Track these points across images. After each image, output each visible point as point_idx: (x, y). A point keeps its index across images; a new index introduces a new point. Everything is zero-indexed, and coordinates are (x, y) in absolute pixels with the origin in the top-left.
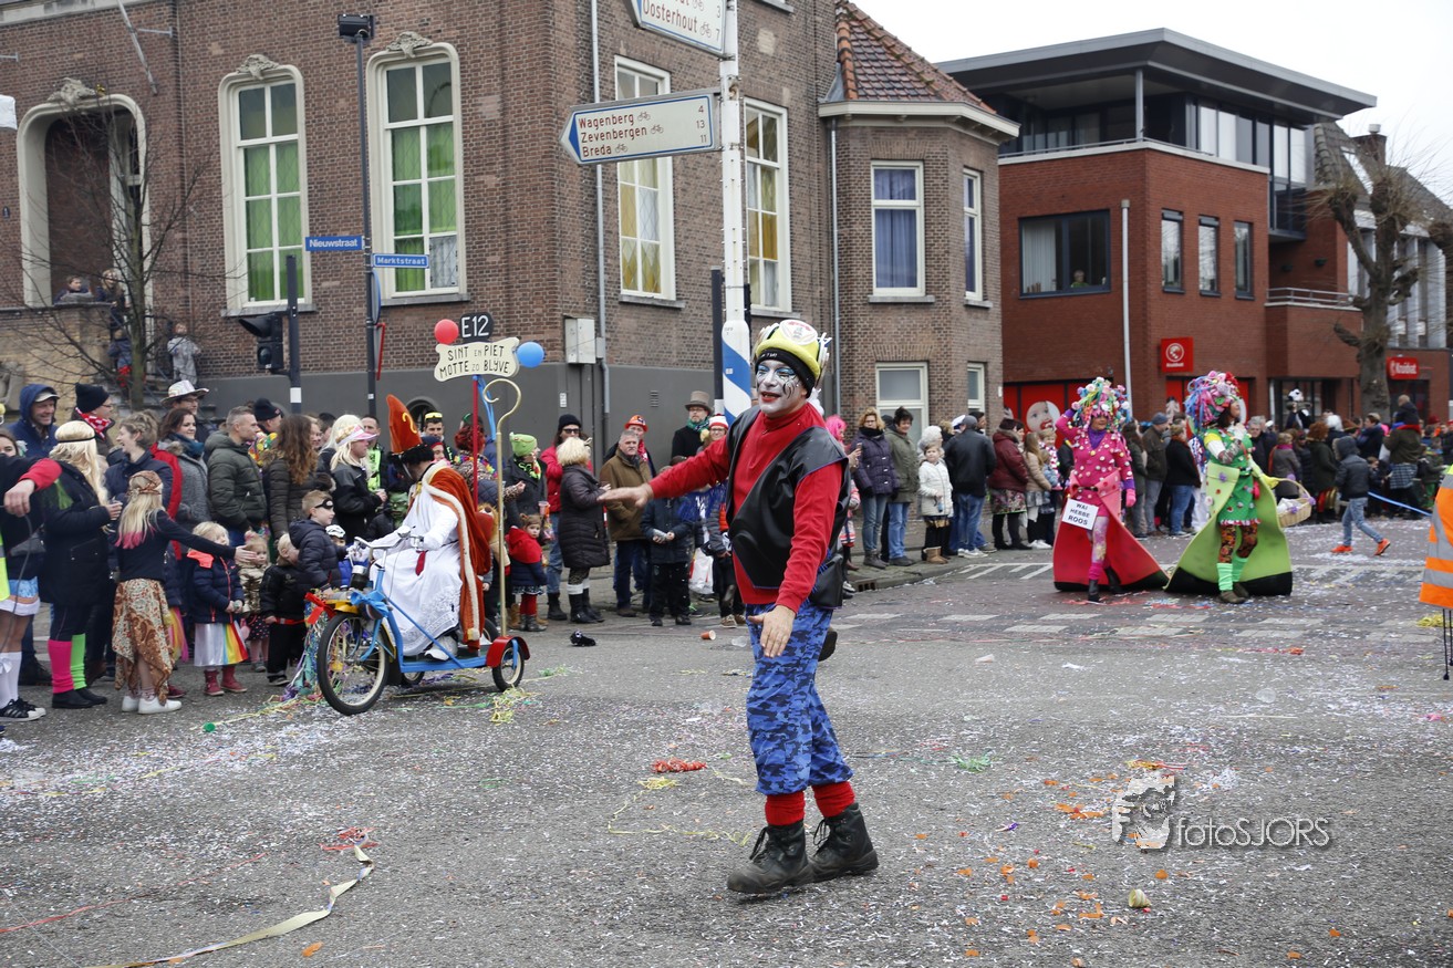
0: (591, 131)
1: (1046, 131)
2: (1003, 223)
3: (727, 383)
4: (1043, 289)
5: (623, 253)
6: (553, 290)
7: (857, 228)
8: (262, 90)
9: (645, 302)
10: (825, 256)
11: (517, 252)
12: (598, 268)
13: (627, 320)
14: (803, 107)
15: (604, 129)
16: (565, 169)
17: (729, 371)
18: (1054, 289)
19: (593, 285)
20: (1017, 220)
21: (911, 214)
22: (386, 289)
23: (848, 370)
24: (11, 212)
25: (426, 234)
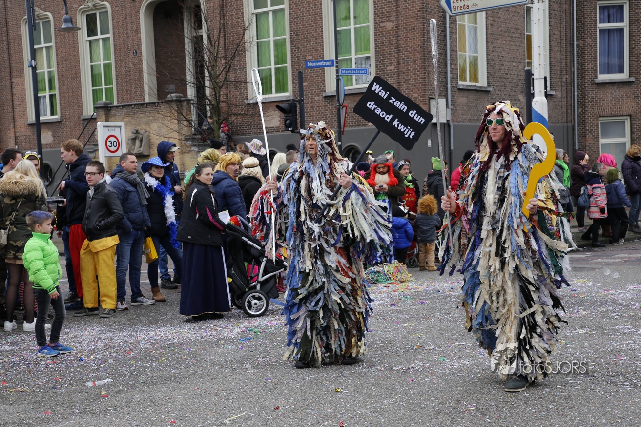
5: (460, 62)
6: (424, 84)
7: (588, 41)
9: (472, 88)
10: (569, 57)
11: (403, 64)
12: (447, 70)
13: (462, 98)
19: (444, 80)
21: (621, 31)
22: (330, 88)
23: (583, 122)
24: (137, 52)
25: (353, 56)
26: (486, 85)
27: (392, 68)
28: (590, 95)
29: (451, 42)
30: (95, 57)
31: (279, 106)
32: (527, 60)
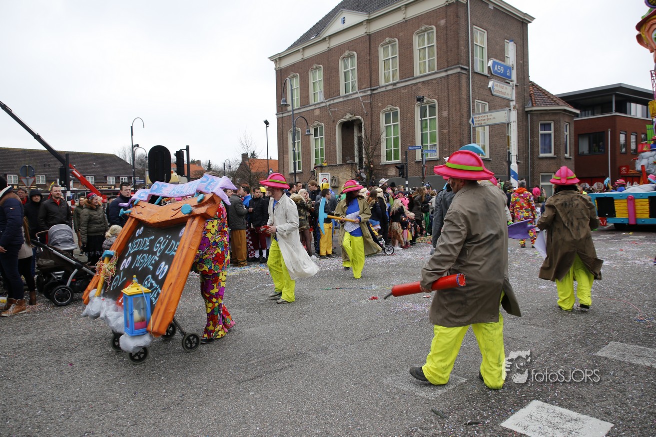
0: (476, 119)
1: (585, 111)
2: (575, 136)
3: (511, 178)
4: (585, 153)
7: (536, 139)
8: (390, 113)
10: (526, 146)
11: (452, 148)
14: (521, 108)
15: (480, 119)
16: (464, 127)
17: (513, 176)
18: (588, 153)
20: (579, 135)
21: (550, 135)
22: (419, 158)
23: (533, 175)
24: (334, 143)
25: (429, 144)
26: (489, 158)
27: (446, 149)
28: (536, 163)
29: (473, 138)
30: (317, 145)
31: (396, 165)
32: (507, 147)
